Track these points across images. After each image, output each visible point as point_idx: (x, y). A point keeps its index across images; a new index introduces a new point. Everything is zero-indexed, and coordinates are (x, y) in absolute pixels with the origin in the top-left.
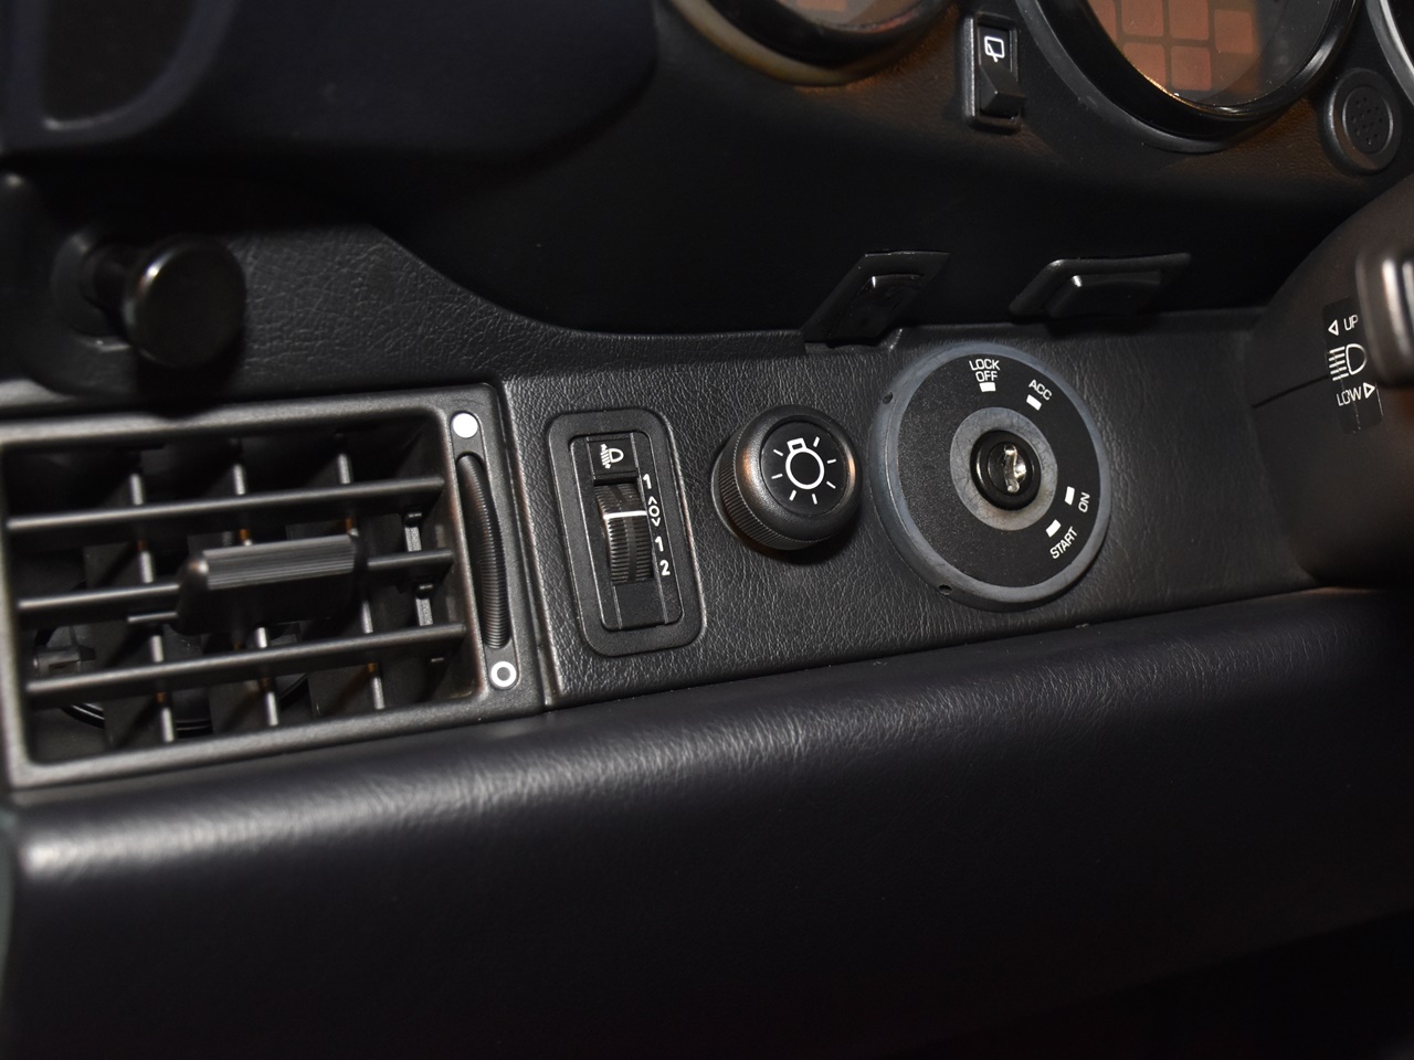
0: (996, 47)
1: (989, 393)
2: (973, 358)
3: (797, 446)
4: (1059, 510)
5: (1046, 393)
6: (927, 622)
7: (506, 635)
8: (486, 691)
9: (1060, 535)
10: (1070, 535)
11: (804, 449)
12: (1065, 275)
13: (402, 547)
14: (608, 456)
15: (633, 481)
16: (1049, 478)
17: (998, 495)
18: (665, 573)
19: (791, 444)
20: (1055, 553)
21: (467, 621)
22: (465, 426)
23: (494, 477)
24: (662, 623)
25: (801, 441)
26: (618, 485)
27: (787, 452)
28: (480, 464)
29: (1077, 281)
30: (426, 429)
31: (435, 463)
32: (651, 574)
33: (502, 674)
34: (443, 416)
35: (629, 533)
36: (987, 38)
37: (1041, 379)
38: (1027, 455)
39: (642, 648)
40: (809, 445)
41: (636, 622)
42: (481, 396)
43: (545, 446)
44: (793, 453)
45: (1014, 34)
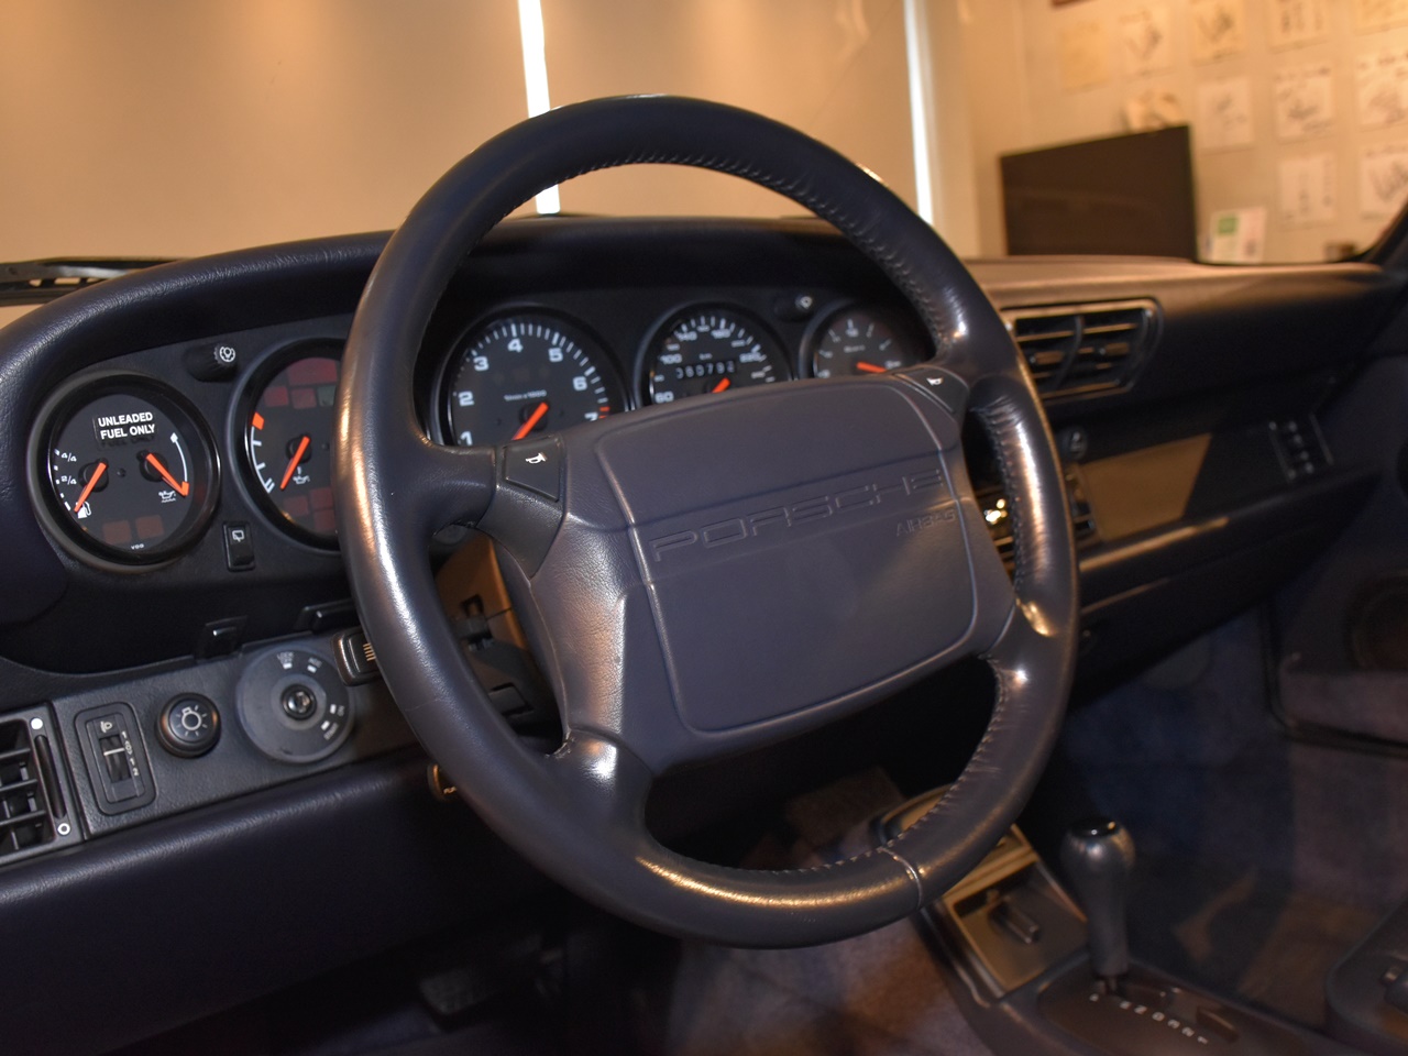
0: (239, 535)
1: (288, 669)
2: (279, 653)
3: (187, 711)
4: (328, 717)
5: (318, 663)
6: (266, 777)
7: (65, 812)
8: (58, 838)
9: (329, 728)
10: (335, 727)
11: (191, 712)
12: (313, 614)
13: (20, 779)
14: (105, 727)
15: (118, 736)
16: (321, 703)
17: (296, 715)
18: (136, 774)
19: (184, 711)
20: (327, 736)
21: (46, 809)
22: (37, 724)
23: (53, 744)
24: (136, 796)
25: (188, 709)
26: (111, 740)
27: (182, 714)
28: (46, 739)
29: (320, 615)
30: (22, 727)
31: (27, 742)
32: (130, 776)
33: (65, 829)
34: (28, 721)
35: (117, 759)
36: (234, 532)
37: (315, 657)
38: (308, 693)
39: (127, 808)
40: (193, 709)
41: (123, 797)
42: (43, 710)
43: (75, 726)
44: (185, 715)
45: (248, 528)
